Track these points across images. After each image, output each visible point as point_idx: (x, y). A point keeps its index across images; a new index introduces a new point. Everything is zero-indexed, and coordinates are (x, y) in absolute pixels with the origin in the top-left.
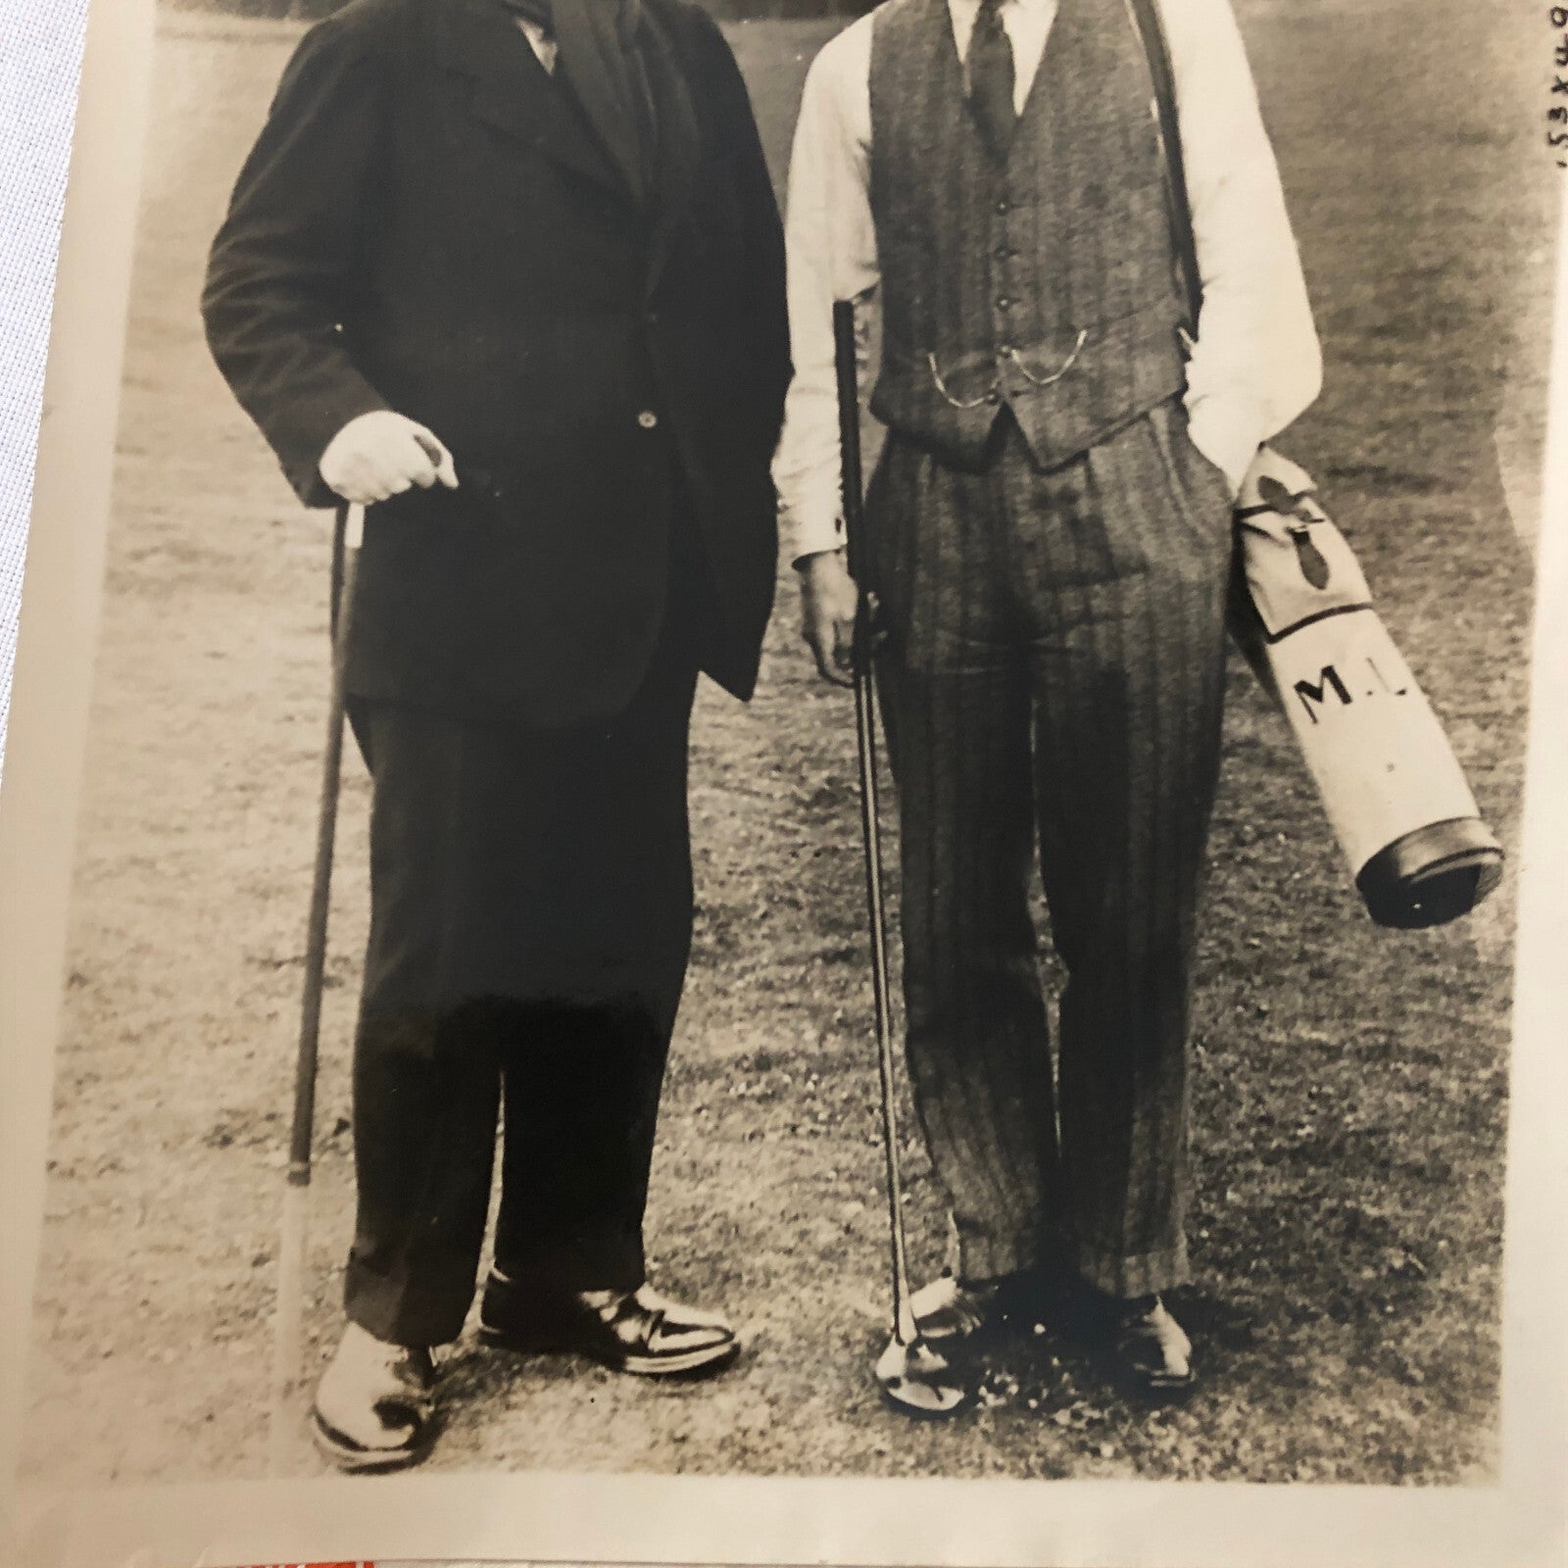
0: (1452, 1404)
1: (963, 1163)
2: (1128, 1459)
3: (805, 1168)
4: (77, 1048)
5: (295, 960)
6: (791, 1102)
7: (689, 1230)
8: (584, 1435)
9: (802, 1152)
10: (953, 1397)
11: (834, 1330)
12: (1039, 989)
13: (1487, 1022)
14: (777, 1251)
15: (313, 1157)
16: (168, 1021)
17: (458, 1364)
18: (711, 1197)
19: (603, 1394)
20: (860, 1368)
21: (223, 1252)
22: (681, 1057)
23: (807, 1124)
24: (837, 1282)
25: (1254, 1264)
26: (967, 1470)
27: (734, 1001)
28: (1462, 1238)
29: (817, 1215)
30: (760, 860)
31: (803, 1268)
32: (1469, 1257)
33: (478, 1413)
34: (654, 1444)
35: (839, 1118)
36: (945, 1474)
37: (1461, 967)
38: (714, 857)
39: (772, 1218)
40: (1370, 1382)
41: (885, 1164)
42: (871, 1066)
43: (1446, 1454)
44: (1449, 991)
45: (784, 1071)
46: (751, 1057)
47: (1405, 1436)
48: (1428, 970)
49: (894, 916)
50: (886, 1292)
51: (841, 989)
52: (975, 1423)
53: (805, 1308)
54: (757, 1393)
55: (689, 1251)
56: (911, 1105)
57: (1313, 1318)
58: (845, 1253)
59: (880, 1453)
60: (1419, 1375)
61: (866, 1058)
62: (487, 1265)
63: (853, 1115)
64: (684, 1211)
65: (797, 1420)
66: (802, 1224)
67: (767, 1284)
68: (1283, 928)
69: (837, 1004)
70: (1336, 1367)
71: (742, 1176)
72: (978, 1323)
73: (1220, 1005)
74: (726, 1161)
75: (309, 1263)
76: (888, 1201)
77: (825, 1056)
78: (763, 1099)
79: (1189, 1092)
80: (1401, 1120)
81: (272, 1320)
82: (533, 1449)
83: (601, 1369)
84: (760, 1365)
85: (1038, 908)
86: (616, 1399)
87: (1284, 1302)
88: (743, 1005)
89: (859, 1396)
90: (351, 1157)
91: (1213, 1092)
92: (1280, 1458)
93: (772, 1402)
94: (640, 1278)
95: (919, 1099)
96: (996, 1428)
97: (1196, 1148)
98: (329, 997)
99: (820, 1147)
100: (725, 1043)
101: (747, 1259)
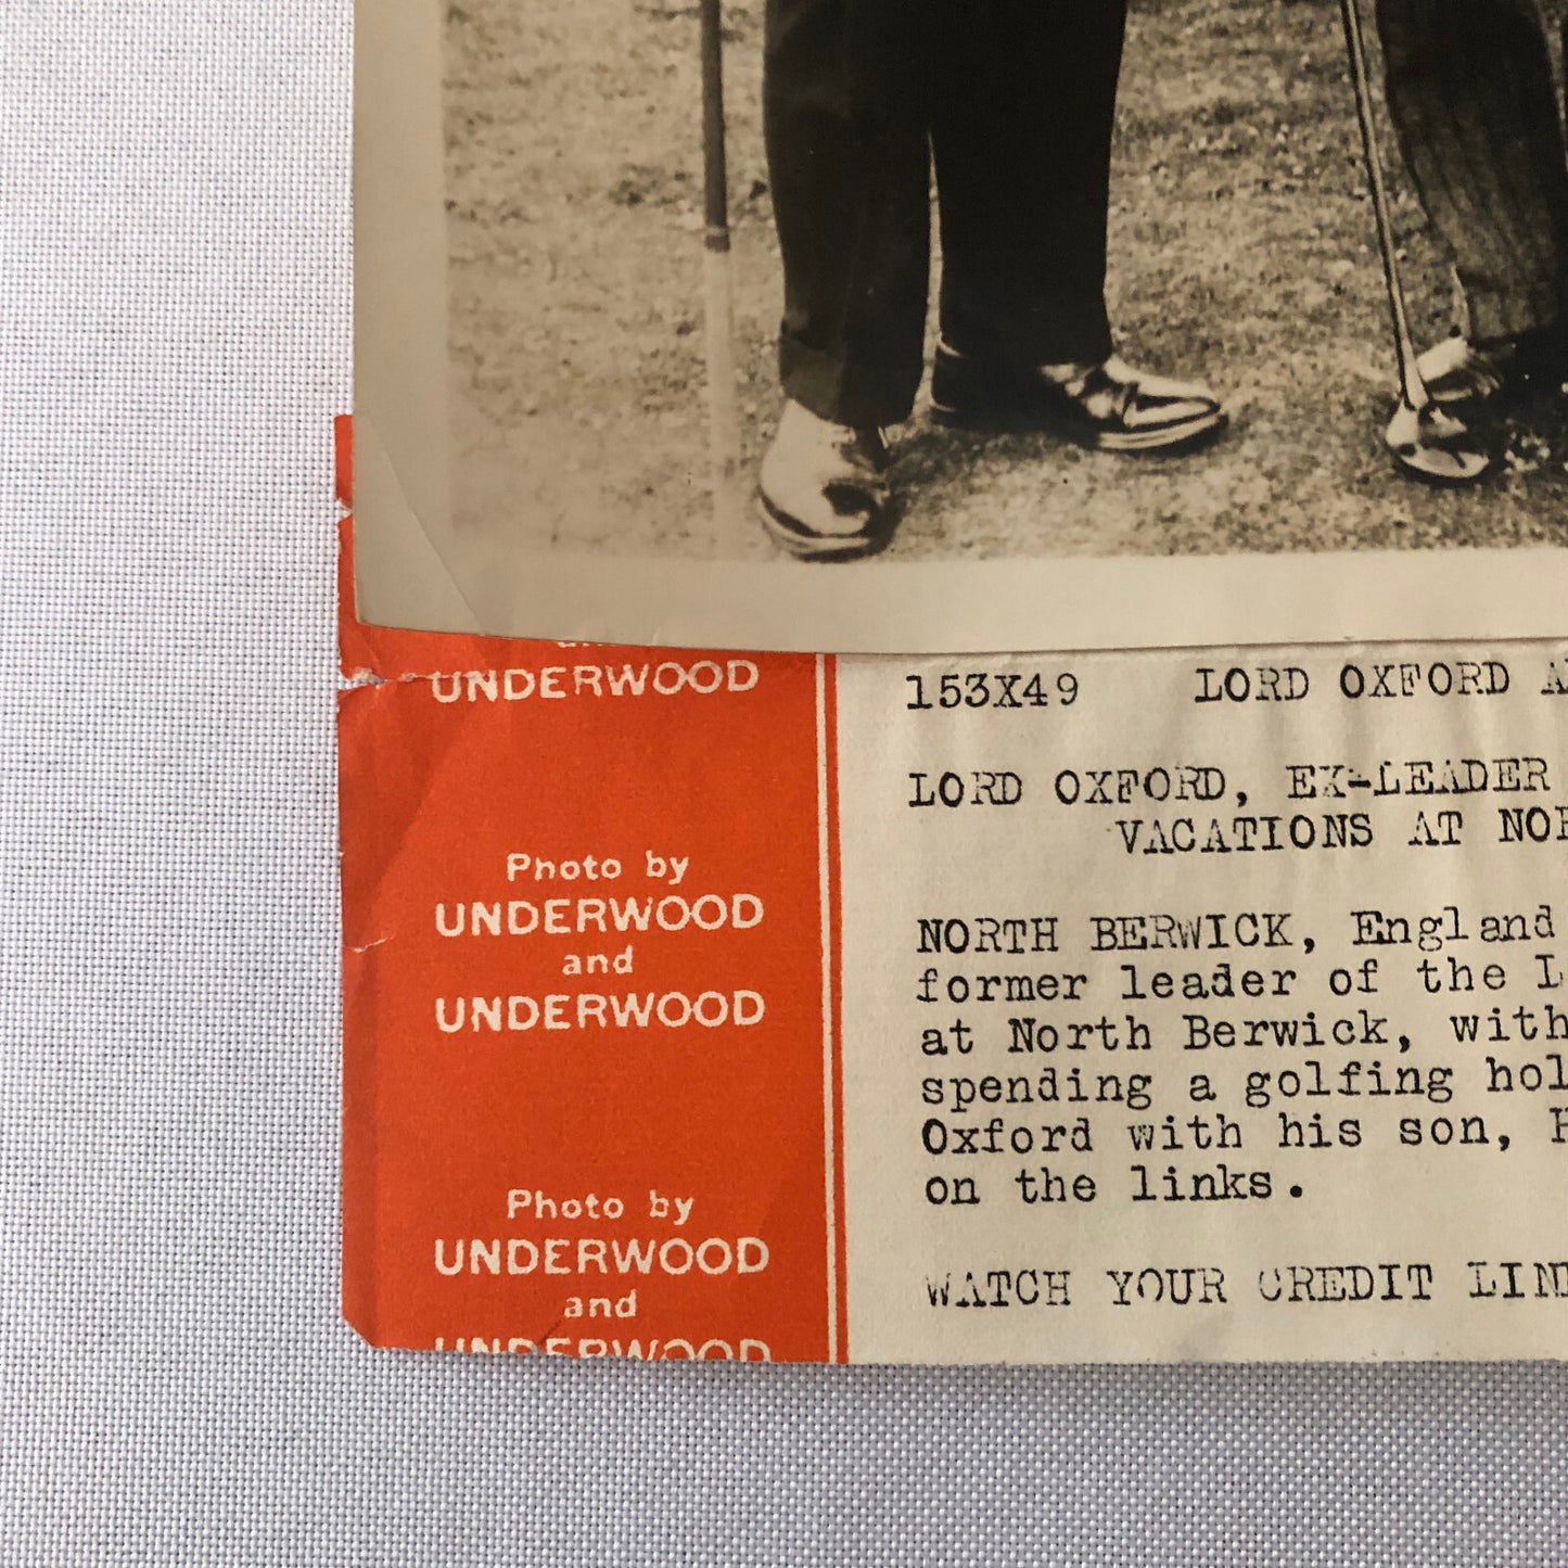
3: (1282, 225)
4: (464, 85)
5: (688, 12)
6: (1260, 156)
7: (1157, 297)
8: (1059, 518)
9: (1278, 209)
10: (1476, 464)
11: (1333, 396)
12: (1536, 15)
14: (1260, 315)
15: (731, 221)
16: (558, 68)
17: (911, 445)
18: (1179, 260)
19: (1076, 474)
20: (1368, 437)
21: (644, 317)
22: (1129, 111)
23: (1280, 180)
24: (1332, 346)
26: (1501, 539)
27: (1184, 50)
29: (1302, 276)
31: (1291, 332)
33: (939, 497)
34: (1140, 525)
35: (1317, 171)
36: (1476, 545)
39: (1251, 280)
41: (1374, 218)
42: (1348, 114)
45: (1250, 123)
46: (1210, 110)
50: (1388, 356)
51: (1307, 32)
52: (1505, 489)
53: (1299, 374)
54: (1251, 466)
55: (1159, 319)
56: (1397, 155)
58: (1337, 315)
59: (1400, 525)
61: (1342, 105)
62: (933, 340)
63: (1332, 167)
64: (1150, 275)
65: (1301, 493)
66: (1286, 286)
67: (1253, 351)
69: (1303, 48)
71: (1212, 237)
72: (1496, 384)
74: (1191, 220)
75: (738, 334)
76: (1381, 258)
77: (1295, 105)
78: (1228, 153)
81: (705, 393)
82: (1004, 534)
83: (1072, 447)
84: (1252, 437)
86: (1092, 479)
88: (1194, 53)
89: (1369, 466)
90: (772, 223)
93: (1271, 475)
94: (1107, 349)
95: (1405, 148)
96: (1530, 494)
98: (729, 53)
99: (1298, 203)
100: (1178, 95)
101: (1227, 325)
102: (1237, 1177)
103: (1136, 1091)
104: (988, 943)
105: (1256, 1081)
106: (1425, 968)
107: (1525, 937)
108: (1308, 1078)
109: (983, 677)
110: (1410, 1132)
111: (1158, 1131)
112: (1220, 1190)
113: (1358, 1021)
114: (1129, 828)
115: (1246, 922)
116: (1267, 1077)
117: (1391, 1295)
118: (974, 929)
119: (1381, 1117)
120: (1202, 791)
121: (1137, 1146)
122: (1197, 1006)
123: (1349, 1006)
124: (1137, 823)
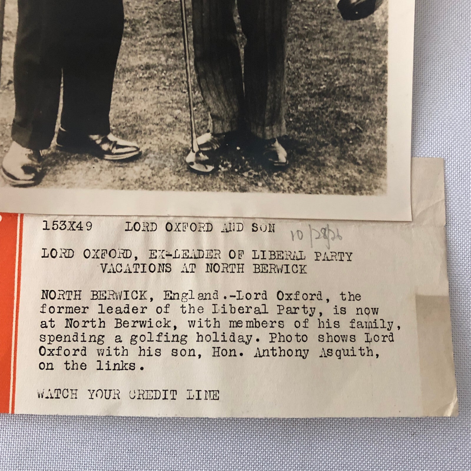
0: (371, 171)
1: (213, 98)
2: (267, 187)
3: (162, 99)
6: (157, 79)
7: (124, 117)
8: (91, 178)
9: (161, 94)
10: (210, 168)
11: (172, 148)
12: (237, 44)
13: (380, 49)
14: (153, 124)
17: (49, 155)
18: (131, 108)
19: (97, 166)
20: (181, 159)
22: (121, 65)
23: (163, 86)
24: (173, 134)
25: (307, 129)
26: (215, 189)
27: (138, 48)
28: (374, 119)
29: (166, 114)
30: (146, 5)
31: (162, 129)
32: (376, 125)
33: (56, 170)
34: (114, 181)
35: (173, 84)
36: (208, 191)
37: (371, 31)
38: (130, 4)
39: (151, 114)
40: (345, 164)
41: (188, 98)
42: (183, 68)
43: (370, 186)
44: (368, 40)
45: (155, 70)
46: (144, 66)
47: (357, 181)
48: (360, 33)
49: (190, 22)
50: (189, 137)
51: (173, 45)
52: (218, 176)
53: (163, 141)
54: (147, 166)
55: (124, 124)
56: (196, 81)
57: (326, 145)
58: (175, 125)
59: (187, 184)
60: (360, 162)
61: (181, 66)
62: (58, 126)
63: (177, 83)
64: (123, 111)
65: (160, 174)
66: (161, 116)
67: (150, 134)
68: (315, 22)
69: (172, 49)
70: (334, 160)
71: (141, 102)
72: (218, 146)
73: (295, 48)
74: (136, 96)
76: (189, 110)
77: (168, 65)
78: (148, 78)
79: (286, 76)
80: (353, 82)
82: (75, 181)
83: (96, 158)
84: (148, 158)
85: (237, 19)
87: (317, 140)
88: (141, 49)
89: (180, 167)
90: (13, 92)
91: (293, 76)
92: (316, 187)
93: (153, 169)
94: (109, 131)
95: (199, 78)
96: (225, 177)
97: (288, 93)
98: (5, 43)
99: (167, 93)
100: (135, 61)
101: (144, 127)
102: (126, 364)
103: (100, 339)
104: (61, 297)
105: (134, 337)
106: (182, 307)
107: (210, 299)
108: (148, 336)
109: (65, 222)
110: (174, 353)
111: (105, 351)
112: (121, 368)
113: (163, 321)
114: (104, 266)
115: (135, 293)
116: (137, 336)
117: (165, 398)
118: (58, 293)
119: (167, 348)
120: (125, 256)
121: (99, 355)
122: (119, 316)
123: (160, 317)
124: (106, 264)
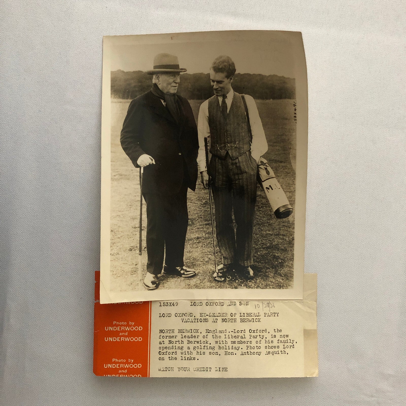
0: (287, 279)
2: (245, 286)
3: (204, 251)
5: (138, 227)
6: (202, 243)
7: (189, 259)
8: (177, 285)
9: (203, 249)
10: (223, 279)
11: (208, 271)
13: (291, 230)
14: (200, 261)
15: (142, 252)
16: (123, 235)
17: (161, 277)
18: (192, 255)
19: (179, 279)
21: (132, 264)
23: (204, 246)
25: (261, 262)
26: (225, 288)
27: (194, 231)
28: (289, 258)
29: (205, 257)
30: (197, 212)
31: (204, 263)
32: (289, 261)
33: (164, 282)
34: (186, 285)
35: (208, 245)
36: (222, 288)
37: (288, 223)
38: (191, 212)
39: (200, 257)
40: (277, 276)
41: (214, 250)
42: (212, 238)
43: (286, 285)
44: (286, 227)
45: (201, 239)
46: (196, 237)
47: (281, 283)
48: (284, 224)
49: (214, 219)
50: (214, 266)
51: (208, 229)
52: (226, 282)
53: (204, 268)
54: (198, 279)
55: (189, 262)
56: (217, 243)
57: (269, 268)
58: (209, 262)
59: (214, 286)
60: (283, 275)
62: (164, 265)
63: (210, 244)
64: (188, 257)
65: (203, 282)
66: (203, 258)
67: (199, 266)
68: (265, 219)
70: (272, 275)
71: (196, 252)
73: (257, 229)
74: (193, 250)
75: (142, 265)
76: (214, 255)
77: (206, 237)
78: (198, 243)
79: (253, 240)
80: (280, 243)
81: (138, 272)
82: (171, 286)
83: (179, 277)
84: (199, 276)
85: (233, 217)
86: (181, 280)
87: (266, 267)
89: (211, 279)
90: (147, 252)
91: (256, 240)
92: (265, 286)
93: (200, 280)
94: (183, 265)
96: (229, 283)
97: (254, 247)
98: (143, 232)
99: (205, 248)
100: (193, 236)
101: (197, 263)
102: (192, 358)
103: (182, 348)
104: (167, 332)
105: (194, 347)
106: (213, 336)
107: (223, 333)
108: (200, 347)
109: (168, 303)
110: (210, 353)
111: (184, 352)
112: (190, 359)
113: (205, 341)
114: (183, 320)
115: (194, 330)
116: (196, 347)
117: (207, 371)
118: (165, 331)
119: (207, 352)
120: (190, 315)
121: (181, 354)
122: (189, 339)
123: (205, 340)
124: (183, 319)
